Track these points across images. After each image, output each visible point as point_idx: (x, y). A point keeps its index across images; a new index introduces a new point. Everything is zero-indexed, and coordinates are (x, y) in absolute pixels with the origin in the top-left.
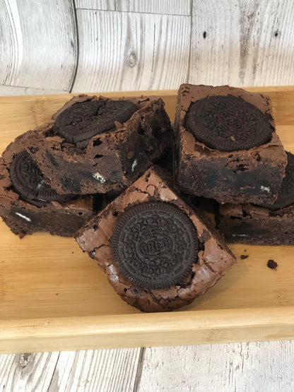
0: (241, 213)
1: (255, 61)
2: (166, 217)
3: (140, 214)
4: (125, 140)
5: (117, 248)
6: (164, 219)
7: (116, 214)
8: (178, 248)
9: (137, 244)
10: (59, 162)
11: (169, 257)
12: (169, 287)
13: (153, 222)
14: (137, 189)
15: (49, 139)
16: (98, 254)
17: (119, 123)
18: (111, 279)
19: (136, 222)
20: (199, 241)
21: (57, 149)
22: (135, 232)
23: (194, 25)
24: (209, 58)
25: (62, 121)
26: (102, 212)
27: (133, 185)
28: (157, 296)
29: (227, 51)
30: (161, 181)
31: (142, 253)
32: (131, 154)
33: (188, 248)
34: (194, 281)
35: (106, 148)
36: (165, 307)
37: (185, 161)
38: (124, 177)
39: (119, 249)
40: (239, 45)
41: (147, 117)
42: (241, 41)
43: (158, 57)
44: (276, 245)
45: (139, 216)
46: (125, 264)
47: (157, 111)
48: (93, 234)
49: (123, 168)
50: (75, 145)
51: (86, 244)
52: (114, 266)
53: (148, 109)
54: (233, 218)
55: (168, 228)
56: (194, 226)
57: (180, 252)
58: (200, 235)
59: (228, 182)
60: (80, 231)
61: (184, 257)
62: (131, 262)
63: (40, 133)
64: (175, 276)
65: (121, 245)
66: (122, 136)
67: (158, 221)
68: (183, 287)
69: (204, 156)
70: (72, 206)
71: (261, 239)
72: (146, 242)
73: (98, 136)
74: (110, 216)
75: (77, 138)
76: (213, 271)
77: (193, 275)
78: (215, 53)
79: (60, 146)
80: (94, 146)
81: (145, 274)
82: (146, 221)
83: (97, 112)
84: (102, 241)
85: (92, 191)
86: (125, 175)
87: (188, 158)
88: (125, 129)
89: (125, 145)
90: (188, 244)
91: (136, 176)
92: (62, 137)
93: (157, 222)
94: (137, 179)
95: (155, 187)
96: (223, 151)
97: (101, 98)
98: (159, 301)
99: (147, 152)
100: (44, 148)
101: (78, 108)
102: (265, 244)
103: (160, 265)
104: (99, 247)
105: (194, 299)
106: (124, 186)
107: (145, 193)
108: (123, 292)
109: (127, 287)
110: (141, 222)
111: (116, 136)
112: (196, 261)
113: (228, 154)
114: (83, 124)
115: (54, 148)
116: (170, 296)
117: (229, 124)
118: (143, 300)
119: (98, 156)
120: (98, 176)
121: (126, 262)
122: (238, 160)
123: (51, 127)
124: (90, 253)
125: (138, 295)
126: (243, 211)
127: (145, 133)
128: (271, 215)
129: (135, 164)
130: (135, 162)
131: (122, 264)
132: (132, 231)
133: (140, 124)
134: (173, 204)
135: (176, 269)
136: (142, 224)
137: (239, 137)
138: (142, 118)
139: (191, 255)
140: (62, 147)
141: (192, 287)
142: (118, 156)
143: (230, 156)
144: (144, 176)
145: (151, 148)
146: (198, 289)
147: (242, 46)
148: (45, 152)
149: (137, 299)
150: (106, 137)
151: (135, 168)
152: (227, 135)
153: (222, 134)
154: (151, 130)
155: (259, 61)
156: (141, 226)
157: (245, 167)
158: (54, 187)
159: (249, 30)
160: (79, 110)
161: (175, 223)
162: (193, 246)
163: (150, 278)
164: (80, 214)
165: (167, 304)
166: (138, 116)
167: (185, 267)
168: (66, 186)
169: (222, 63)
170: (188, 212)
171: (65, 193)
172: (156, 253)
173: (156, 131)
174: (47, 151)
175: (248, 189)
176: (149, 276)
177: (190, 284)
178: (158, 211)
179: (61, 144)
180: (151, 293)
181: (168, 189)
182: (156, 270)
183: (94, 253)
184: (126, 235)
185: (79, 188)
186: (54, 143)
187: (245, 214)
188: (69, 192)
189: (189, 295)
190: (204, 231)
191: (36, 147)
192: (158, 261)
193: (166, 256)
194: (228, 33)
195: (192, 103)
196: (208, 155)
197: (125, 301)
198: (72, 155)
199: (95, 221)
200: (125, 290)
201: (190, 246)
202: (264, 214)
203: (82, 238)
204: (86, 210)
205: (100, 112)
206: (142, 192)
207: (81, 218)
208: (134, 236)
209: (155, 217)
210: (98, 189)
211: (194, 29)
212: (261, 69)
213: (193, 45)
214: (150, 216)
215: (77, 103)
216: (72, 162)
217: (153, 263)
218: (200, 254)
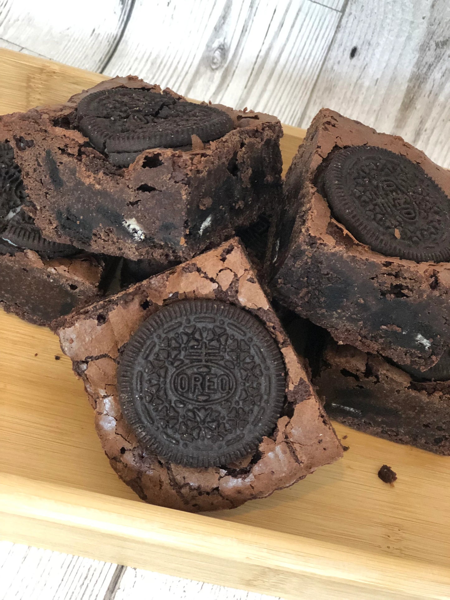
0: (363, 368)
1: (422, 122)
2: (239, 337)
3: (192, 318)
4: (205, 173)
5: (133, 369)
6: (235, 340)
7: (145, 305)
8: (244, 400)
9: (172, 370)
10: (65, 179)
11: (224, 412)
12: (206, 468)
13: (212, 340)
14: (199, 270)
15: (59, 131)
16: (91, 370)
17: (199, 141)
18: (101, 423)
19: (181, 330)
20: (286, 397)
21: (69, 155)
22: (175, 349)
23: (342, 30)
24: (349, 94)
25: (91, 107)
26: (120, 295)
27: (194, 261)
28: (179, 478)
29: (383, 92)
30: (248, 267)
31: (176, 390)
32: (208, 202)
33: (263, 404)
34: (257, 469)
35: (166, 177)
36: (187, 503)
37: (304, 247)
38: (183, 241)
39: (135, 372)
40: (404, 88)
41: (251, 145)
42: (410, 80)
43: (262, 67)
44: (401, 442)
45: (189, 321)
46: (138, 403)
47: (268, 142)
48: (93, 328)
49: (186, 222)
50: (107, 156)
51: (74, 345)
52: (115, 399)
53: (255, 133)
54: (345, 373)
55: (238, 357)
56: (285, 368)
57: (247, 409)
58: (291, 387)
59: (364, 308)
60: (68, 317)
61: (251, 419)
62: (151, 402)
63: (45, 116)
64: (225, 449)
65: (140, 365)
66: (202, 165)
67: (222, 339)
68: (233, 473)
69: (340, 249)
70: (62, 269)
71: (378, 424)
72: (189, 372)
73: (157, 151)
74: (135, 306)
75: (112, 145)
76: (297, 460)
77: (257, 457)
78: (360, 90)
79: (77, 149)
80: (144, 166)
81: (170, 431)
82: (201, 335)
83: (157, 113)
84: (106, 347)
85: (112, 250)
86: (186, 236)
87: (312, 242)
88: (209, 152)
89: (202, 181)
90: (265, 397)
91: (203, 247)
92: (85, 135)
93: (218, 341)
94: (202, 252)
95: (236, 275)
96: (374, 250)
97: (167, 92)
98: (181, 487)
99: (232, 209)
100: (46, 145)
101: (124, 95)
102: (383, 435)
103: (204, 421)
104: (97, 358)
105: (243, 501)
106: (176, 257)
107: (212, 280)
108: (117, 453)
109: (127, 446)
110: (190, 331)
111: (192, 159)
112: (272, 433)
113: (383, 259)
114: (129, 124)
115: (63, 151)
116: (202, 485)
117: (394, 206)
118: (151, 479)
119: (145, 188)
120: (132, 224)
121: (141, 398)
122: (397, 276)
123: (66, 112)
124: (77, 364)
125: (144, 467)
126: (367, 365)
127: (239, 173)
128: (413, 387)
129: (207, 223)
130: (209, 219)
131: (132, 401)
132: (169, 346)
133: (236, 153)
134: (257, 317)
135: (230, 437)
136: (191, 336)
137: (409, 234)
138: (242, 145)
139: (266, 418)
140: (80, 153)
141: (250, 479)
142: (184, 197)
143: (388, 264)
144: (220, 250)
145: (241, 204)
146: (259, 486)
147: (409, 91)
148: (44, 154)
149: (140, 474)
150: (173, 156)
151: (206, 230)
152: (388, 224)
153: (381, 219)
154: (250, 171)
155: (428, 125)
156: (188, 341)
157: (405, 291)
158: (39, 223)
159: (430, 66)
160: (126, 99)
161: (252, 351)
162: (272, 403)
163: (178, 442)
164: (73, 287)
165: (193, 498)
166: (237, 139)
167: (248, 438)
168: (64, 227)
169: (367, 109)
170: (281, 338)
171: (58, 241)
172: (201, 398)
173: (258, 176)
174: (48, 153)
175: (395, 333)
176: (177, 436)
177: (245, 472)
178: (227, 320)
179: (80, 146)
180: (169, 469)
181: (257, 285)
182: (193, 429)
183: (84, 366)
184: (157, 349)
185: (89, 238)
186: (67, 141)
187: (369, 372)
188: (65, 240)
189: (239, 492)
190: (301, 382)
191: (28, 138)
192: (201, 414)
193: (219, 408)
194: (394, 61)
196: (348, 249)
197: (115, 469)
198: (96, 172)
199: (103, 307)
200: (123, 450)
201: (267, 402)
202: (403, 381)
203: (69, 332)
204: (87, 284)
205: (164, 112)
206: (207, 278)
207: (71, 295)
208: (169, 355)
209: (218, 331)
210: (126, 251)
211: (339, 36)
212: (429, 139)
213: (329, 64)
214: (211, 326)
215: (123, 87)
216: (91, 186)
217: (190, 414)
218: (282, 422)
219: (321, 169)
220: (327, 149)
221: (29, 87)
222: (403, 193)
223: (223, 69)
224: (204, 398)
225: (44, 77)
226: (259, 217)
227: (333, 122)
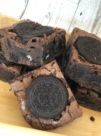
0: (86, 92)
1: (97, 31)
2: (56, 85)
3: (44, 81)
4: (47, 44)
5: (29, 94)
6: (55, 86)
7: (32, 77)
8: (58, 102)
9: (39, 94)
10: (12, 45)
11: (53, 105)
12: (48, 119)
13: (49, 86)
14: (46, 68)
15: (10, 33)
16: (19, 94)
17: (46, 35)
18: (21, 107)
19: (42, 84)
20: (68, 101)
21: (13, 39)
22: (40, 89)
23: (78, 8)
24: (80, 24)
25: (18, 27)
26: (26, 75)
27: (45, 66)
28: (41, 121)
29: (88, 23)
30: (59, 67)
31: (41, 99)
32: (48, 51)
33: (62, 102)
34: (61, 119)
35: (38, 45)
36: (43, 128)
37: (72, 62)
38: (42, 61)
39: (30, 95)
40: (93, 22)
41: (59, 36)
42: (95, 21)
44: (96, 110)
45: (43, 81)
46: (31, 103)
47: (63, 36)
48: (19, 84)
49: (43, 56)
50: (22, 39)
51: (14, 88)
52: (25, 101)
53: (59, 33)
54: (82, 93)
55: (56, 91)
56: (68, 93)
57: (58, 104)
58: (70, 98)
59: (87, 77)
60: (13, 80)
61: (60, 106)
62: (34, 102)
63: (7, 29)
64: (53, 114)
65: (31, 93)
66: (47, 41)
67: (52, 86)
68: (55, 120)
69: (82, 62)
70: (11, 68)
71: (90, 106)
72: (44, 94)
73: (35, 38)
74: (30, 77)
75: (24, 36)
76: (71, 117)
77: (61, 116)
78: (82, 23)
79: (15, 37)
80: (32, 42)
81: (39, 110)
82: (47, 85)
83: (35, 28)
84: (22, 88)
85: (24, 63)
86: (43, 60)
87: (74, 61)
88: (48, 38)
89: (47, 46)
90: (63, 101)
91: (47, 62)
92: (17, 34)
93: (51, 86)
94: (47, 64)
95: (55, 70)
96: (90, 62)
97: (37, 23)
98: (42, 124)
99: (54, 53)
100: (7, 36)
101: (26, 24)
102: (91, 109)
103: (47, 107)
104: (20, 91)
105: (57, 127)
106: (40, 65)
107: (49, 71)
108: (25, 115)
109: (28, 113)
110: (44, 84)
111: (44, 40)
112: (65, 110)
113: (92, 65)
114: (28, 31)
115: (11, 38)
116: (47, 123)
117: (94, 51)
118: (34, 122)
119: (32, 47)
120: (29, 57)
121: (32, 101)
122: (96, 69)
123: (12, 28)
124: (15, 93)
125: (32, 119)
126: (87, 91)
127: (55, 44)
128: (99, 97)
129: (48, 56)
130: (48, 55)
131: (29, 102)
132: (39, 88)
133: (55, 38)
134: (61, 80)
135: (54, 111)
136: (44, 85)
137: (98, 58)
138: (56, 36)
139: (63, 106)
140: (16, 39)
141: (59, 122)
142: (42, 50)
143: (93, 66)
144: (51, 63)
145: (56, 51)
146: (62, 123)
147: (94, 23)
148: (6, 39)
149: (31, 120)
150: (39, 39)
151: (48, 58)
152: (93, 56)
153: (91, 55)
154: (58, 43)
155: (99, 31)
156: (44, 87)
157: (98, 73)
158: (5, 56)
159: (99, 17)
160: (27, 25)
161: (60, 89)
162: (65, 102)
163: (41, 112)
164: (14, 72)
165: (45, 127)
167: (59, 111)
168: (11, 57)
169: (84, 27)
170: (67, 85)
171: (10, 61)
172: (47, 101)
173: (60, 44)
174: (8, 39)
175: (95, 83)
176: (41, 111)
177: (58, 120)
178: (53, 81)
179: (16, 37)
180: (39, 119)
181: (61, 72)
182: (45, 109)
183: (17, 93)
184: (35, 89)
185: (18, 60)
186: (12, 36)
187: (88, 93)
188: (12, 61)
189: (56, 125)
190: (72, 97)
191: (2, 35)
192: (47, 105)
193: (51, 104)
194: (91, 16)
195: (79, 37)
196: (83, 62)
197: (25, 119)
198: (20, 43)
199: (22, 78)
200: (27, 115)
201: (64, 102)
202: (96, 95)
203: (13, 84)
204: (17, 71)
205: (37, 28)
206: (48, 70)
207: (14, 75)
208: (39, 90)
209: (51, 84)
210: (27, 63)
211: (77, 10)
212: (99, 35)
213: (75, 17)
214: (49, 83)
215: (26, 22)
216: (18, 47)
217: (44, 105)
218: (67, 107)
219: (75, 42)
220: (77, 37)
221: (3, 22)
222: (96, 48)
223: (50, 18)
224: (48, 101)
225: (6, 20)
226: (60, 54)
227: (78, 31)
